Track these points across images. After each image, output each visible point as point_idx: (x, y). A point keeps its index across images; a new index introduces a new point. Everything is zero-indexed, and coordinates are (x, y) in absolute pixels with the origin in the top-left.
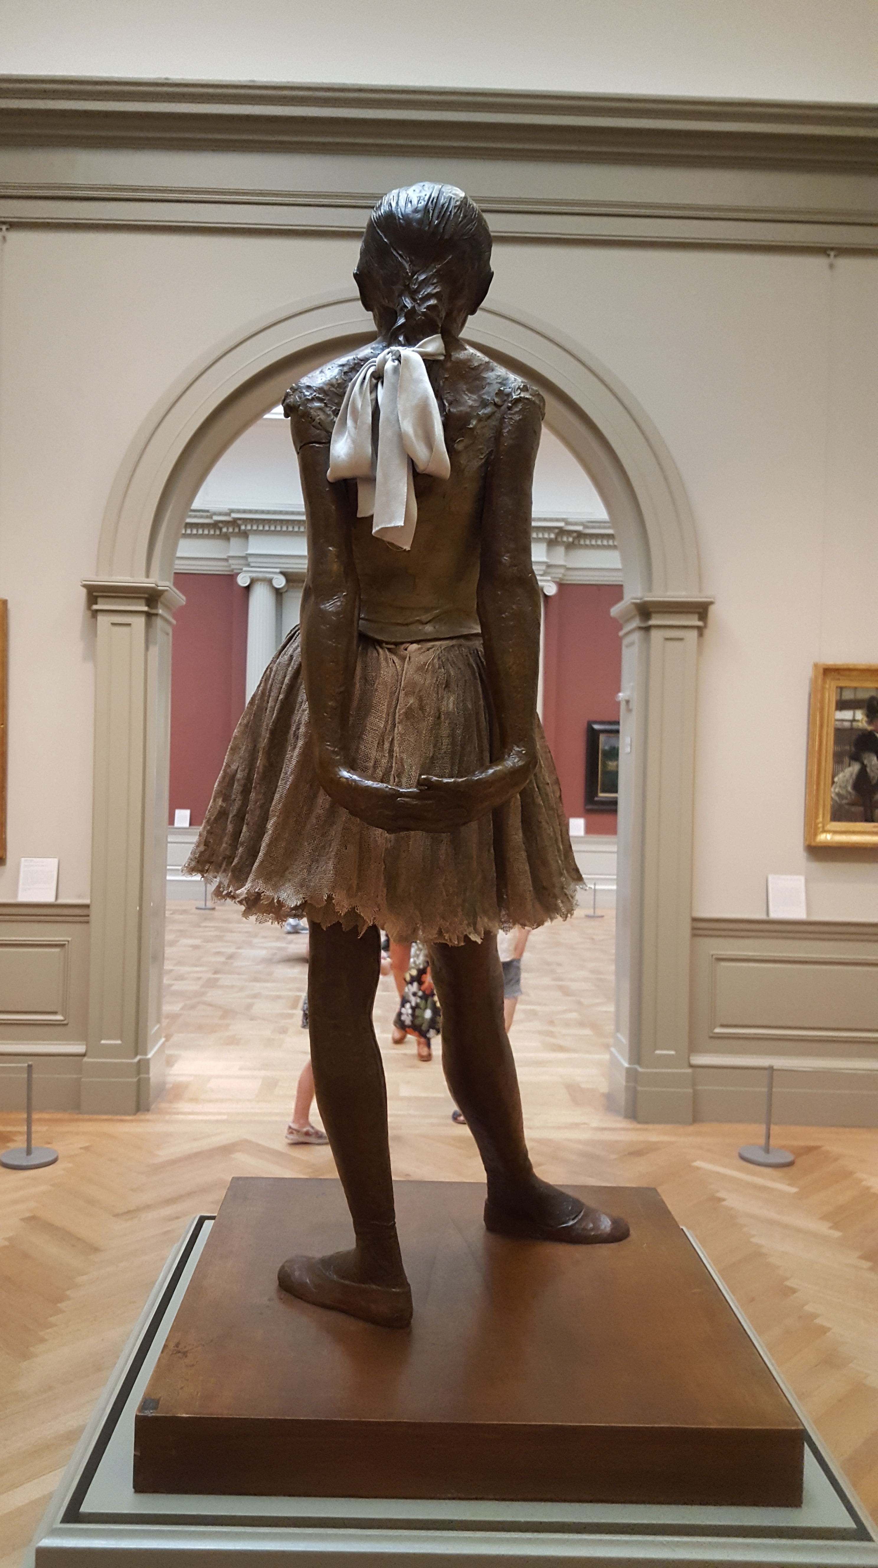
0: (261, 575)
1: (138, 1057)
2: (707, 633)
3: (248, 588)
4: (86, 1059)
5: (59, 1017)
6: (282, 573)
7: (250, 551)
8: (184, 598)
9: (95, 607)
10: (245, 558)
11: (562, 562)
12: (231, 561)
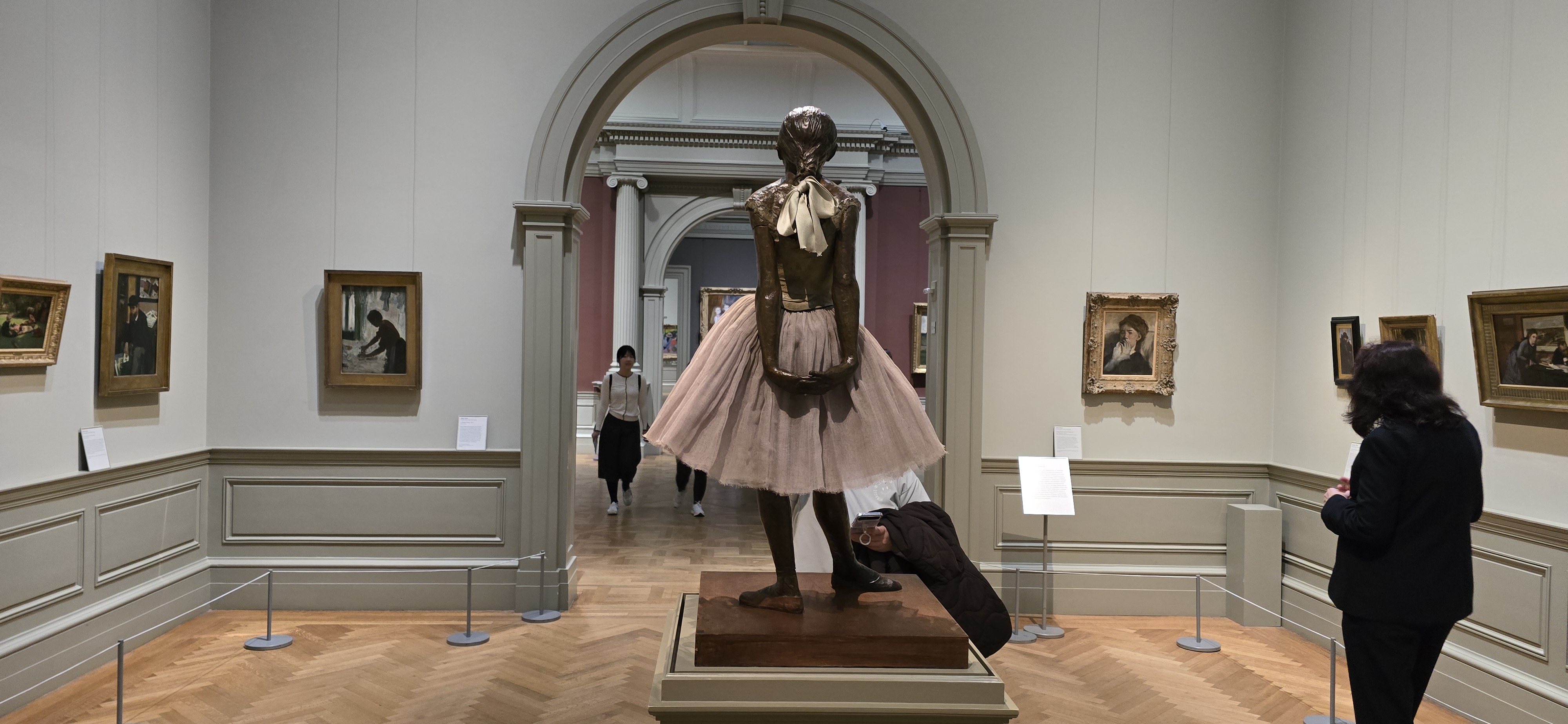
0: (626, 178)
1: (559, 569)
2: (994, 242)
3: (615, 190)
4: (519, 571)
5: (498, 539)
6: (644, 176)
7: (618, 158)
8: (589, 214)
9: (524, 223)
10: (613, 163)
11: (881, 168)
12: (601, 166)
